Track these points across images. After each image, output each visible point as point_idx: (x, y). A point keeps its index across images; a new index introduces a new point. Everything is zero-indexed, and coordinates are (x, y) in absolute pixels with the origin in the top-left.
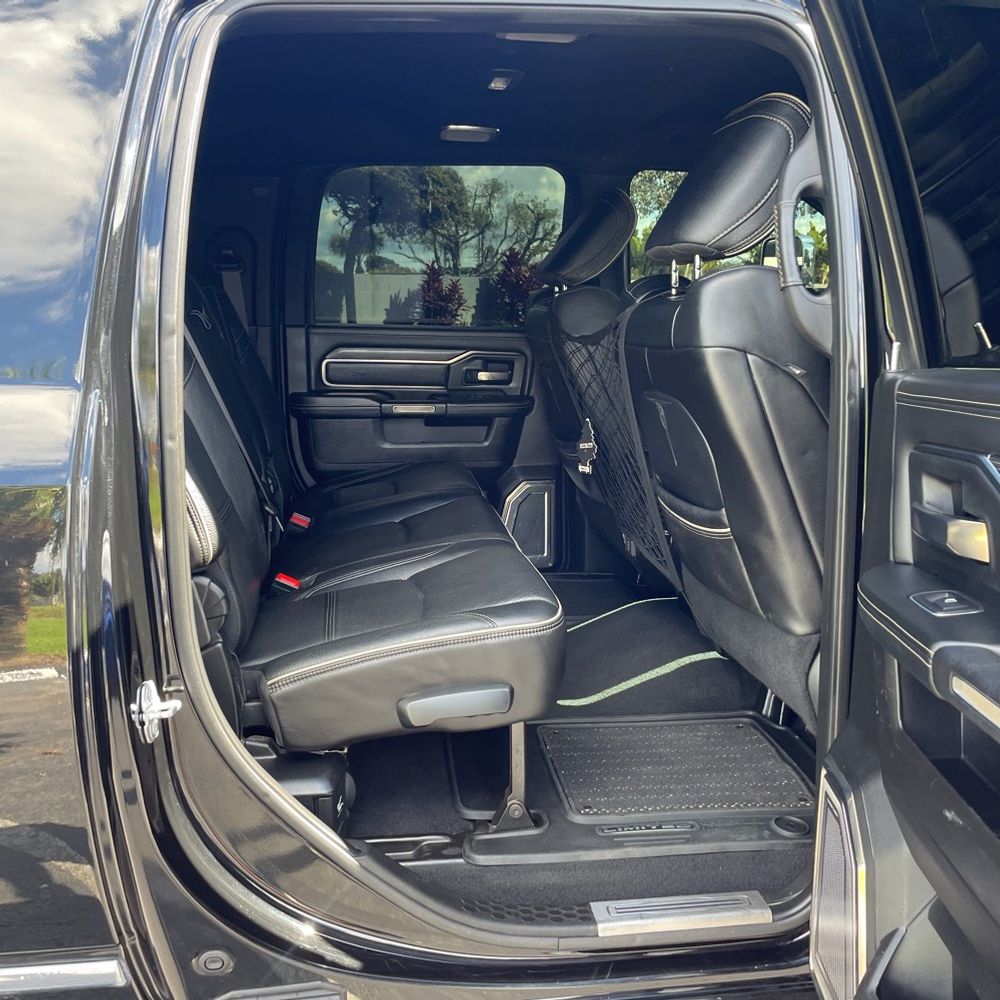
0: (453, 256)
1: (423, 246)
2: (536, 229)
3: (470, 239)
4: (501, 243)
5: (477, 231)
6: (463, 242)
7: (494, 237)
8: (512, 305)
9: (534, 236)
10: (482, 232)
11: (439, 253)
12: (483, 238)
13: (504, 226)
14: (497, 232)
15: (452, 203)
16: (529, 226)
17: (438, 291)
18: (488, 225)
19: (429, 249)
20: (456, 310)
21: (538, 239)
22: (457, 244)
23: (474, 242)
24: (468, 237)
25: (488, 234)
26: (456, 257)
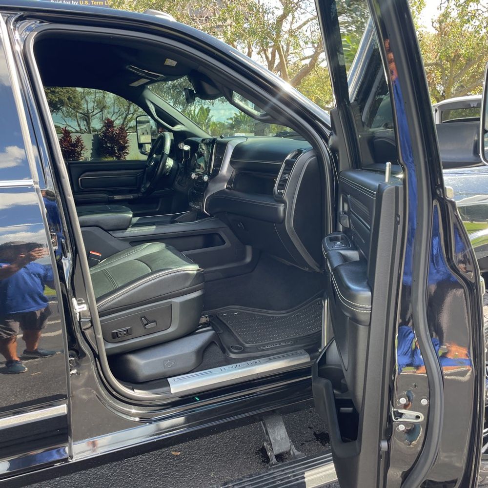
0: (87, 123)
1: (70, 119)
2: (129, 109)
3: (96, 114)
4: (112, 115)
5: (99, 110)
6: (92, 116)
7: (108, 113)
8: (112, 147)
9: (128, 112)
10: (102, 111)
11: (79, 122)
12: (102, 114)
13: (113, 108)
14: (110, 111)
15: (69, 97)
16: (125, 107)
17: (69, 142)
18: (104, 107)
19: (74, 120)
20: (80, 151)
21: (131, 114)
22: (88, 117)
23: (98, 115)
24: (94, 113)
25: (106, 111)
26: (88, 123)
